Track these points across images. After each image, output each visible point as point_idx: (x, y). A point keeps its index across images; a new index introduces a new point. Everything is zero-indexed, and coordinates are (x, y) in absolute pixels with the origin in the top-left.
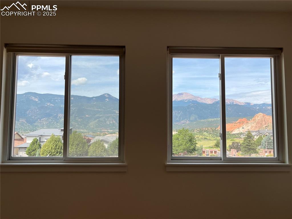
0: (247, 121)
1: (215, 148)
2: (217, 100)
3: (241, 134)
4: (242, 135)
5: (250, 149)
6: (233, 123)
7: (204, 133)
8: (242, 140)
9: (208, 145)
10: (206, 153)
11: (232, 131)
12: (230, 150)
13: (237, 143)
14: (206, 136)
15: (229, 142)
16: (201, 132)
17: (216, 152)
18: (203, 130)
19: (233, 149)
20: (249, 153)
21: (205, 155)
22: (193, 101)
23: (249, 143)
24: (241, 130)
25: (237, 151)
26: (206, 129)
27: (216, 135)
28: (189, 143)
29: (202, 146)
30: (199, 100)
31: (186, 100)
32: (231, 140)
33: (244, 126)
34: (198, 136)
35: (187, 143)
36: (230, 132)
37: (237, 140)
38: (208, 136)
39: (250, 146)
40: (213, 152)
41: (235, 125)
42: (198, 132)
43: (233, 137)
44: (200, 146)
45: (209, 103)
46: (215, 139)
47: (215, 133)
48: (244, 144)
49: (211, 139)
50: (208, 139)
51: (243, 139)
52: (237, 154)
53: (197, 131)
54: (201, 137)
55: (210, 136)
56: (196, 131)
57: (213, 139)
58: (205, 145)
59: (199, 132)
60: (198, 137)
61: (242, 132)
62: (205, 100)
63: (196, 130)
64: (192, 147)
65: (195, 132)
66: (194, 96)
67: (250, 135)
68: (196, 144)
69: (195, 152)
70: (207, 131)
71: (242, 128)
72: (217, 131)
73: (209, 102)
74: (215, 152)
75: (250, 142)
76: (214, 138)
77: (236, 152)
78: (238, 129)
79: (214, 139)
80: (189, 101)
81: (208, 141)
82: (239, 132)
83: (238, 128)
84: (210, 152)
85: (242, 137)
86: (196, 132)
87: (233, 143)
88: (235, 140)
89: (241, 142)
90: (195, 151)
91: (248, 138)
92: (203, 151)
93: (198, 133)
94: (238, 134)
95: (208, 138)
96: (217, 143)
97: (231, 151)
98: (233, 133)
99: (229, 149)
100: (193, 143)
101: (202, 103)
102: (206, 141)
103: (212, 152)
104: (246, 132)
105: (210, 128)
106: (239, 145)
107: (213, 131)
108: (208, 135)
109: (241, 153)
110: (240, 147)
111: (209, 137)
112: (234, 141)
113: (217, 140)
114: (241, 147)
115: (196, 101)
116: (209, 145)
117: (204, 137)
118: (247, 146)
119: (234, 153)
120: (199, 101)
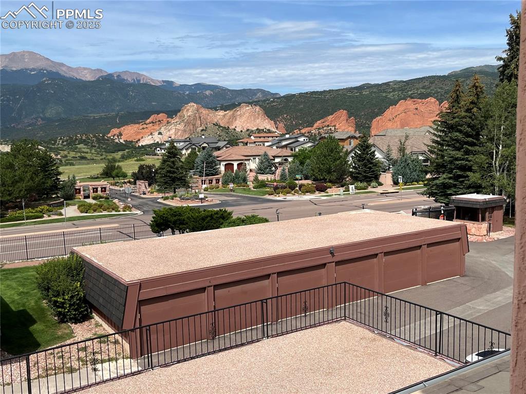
0: (168, 119)
1: (103, 178)
2: (106, 74)
3: (157, 145)
4: (158, 149)
5: (174, 180)
6: (139, 123)
7: (79, 146)
8: (158, 159)
9: (88, 174)
10: (82, 192)
11: (139, 140)
12: (135, 183)
13: (150, 167)
14: (84, 152)
15: (133, 164)
16: (71, 144)
17: (105, 188)
18: (76, 139)
19: (141, 180)
20: (173, 186)
21: (81, 198)
22: (50, 73)
23: (172, 168)
24: (157, 138)
25: (150, 185)
26: (84, 138)
27: (104, 148)
28: (41, 175)
29: (74, 177)
30: (63, 71)
31: (33, 70)
32: (137, 160)
33: (162, 130)
34: (66, 153)
35: (36, 173)
36: (134, 143)
37: (149, 160)
38: (87, 153)
39: (174, 172)
40: (99, 189)
41: (143, 128)
42: (65, 143)
43: (141, 152)
44: (69, 178)
45: (87, 80)
46: (103, 157)
47: (104, 145)
48: (163, 169)
49: (95, 158)
50: (89, 158)
51: (161, 157)
52: (149, 189)
53: (63, 142)
54: (72, 154)
55: (93, 151)
56: (61, 141)
57: (99, 158)
58: (82, 174)
59: (68, 144)
60: (66, 156)
61: (158, 142)
62: (79, 71)
63: (61, 139)
64: (49, 183)
65: (59, 144)
66: (52, 62)
67: (173, 150)
68: (60, 174)
69: (56, 194)
70: (84, 141)
71: (159, 134)
72: (108, 140)
73: (89, 77)
74: (102, 188)
75: (174, 165)
76: (102, 155)
77: (147, 186)
78: (151, 137)
79: (102, 159)
80: (41, 73)
81: (88, 164)
82: (152, 142)
83: (151, 134)
84: (92, 191)
85: (158, 152)
86: (62, 145)
87: (141, 167)
88: (144, 160)
89: (158, 165)
90: (57, 191)
91: (171, 157)
92: (76, 189)
93: (65, 146)
94: (150, 146)
95: (88, 156)
96: (108, 167)
97: (137, 186)
98: (140, 145)
99: (133, 180)
100: (52, 172)
101: (71, 78)
102: (83, 164)
103: (97, 189)
104: (167, 142)
105: (91, 136)
106: (154, 170)
107: (98, 141)
108: (88, 150)
109: (157, 188)
110: (155, 175)
111: (90, 154)
112: (142, 163)
113: (108, 159)
114: (157, 175)
115: (57, 74)
116: (90, 174)
117: (79, 155)
118: (168, 174)
119: (143, 188)
120: (65, 75)
